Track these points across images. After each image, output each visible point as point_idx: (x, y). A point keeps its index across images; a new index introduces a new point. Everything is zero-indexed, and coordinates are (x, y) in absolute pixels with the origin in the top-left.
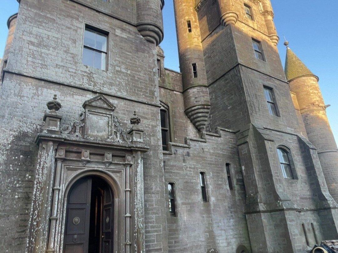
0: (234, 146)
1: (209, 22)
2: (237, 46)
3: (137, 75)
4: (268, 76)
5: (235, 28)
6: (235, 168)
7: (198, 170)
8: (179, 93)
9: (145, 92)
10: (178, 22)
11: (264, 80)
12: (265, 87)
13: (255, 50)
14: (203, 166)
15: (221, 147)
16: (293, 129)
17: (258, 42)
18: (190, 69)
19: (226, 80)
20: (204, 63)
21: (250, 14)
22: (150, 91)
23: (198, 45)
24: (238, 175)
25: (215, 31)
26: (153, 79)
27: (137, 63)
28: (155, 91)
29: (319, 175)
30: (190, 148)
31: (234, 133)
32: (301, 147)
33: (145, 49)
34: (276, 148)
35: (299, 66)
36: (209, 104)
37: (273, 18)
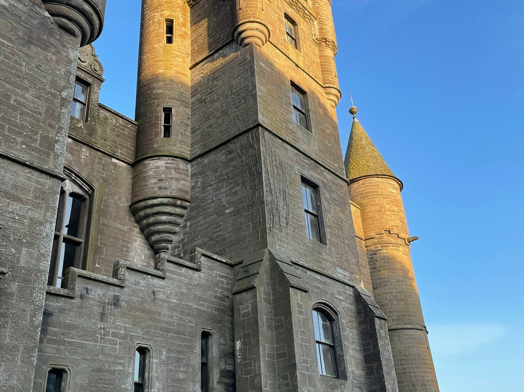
0: (226, 294)
1: (211, 32)
2: (261, 90)
3: (17, 94)
4: (312, 162)
5: (261, 54)
6: (220, 344)
7: (133, 342)
8: (125, 164)
9: (30, 137)
10: (147, 17)
11: (303, 167)
12: (305, 181)
13: (294, 107)
14: (147, 332)
15: (196, 293)
16: (347, 274)
17: (303, 92)
18: (157, 118)
19: (230, 152)
20: (189, 111)
21: (294, 37)
22: (44, 138)
23: (182, 72)
24: (225, 362)
25: (221, 52)
26: (56, 114)
27: (24, 69)
28: (57, 141)
29: (388, 374)
30: (122, 287)
31: (232, 266)
32: (359, 313)
33: (51, 44)
34: (310, 308)
35: (371, 157)
36: (188, 197)
37: (335, 55)
